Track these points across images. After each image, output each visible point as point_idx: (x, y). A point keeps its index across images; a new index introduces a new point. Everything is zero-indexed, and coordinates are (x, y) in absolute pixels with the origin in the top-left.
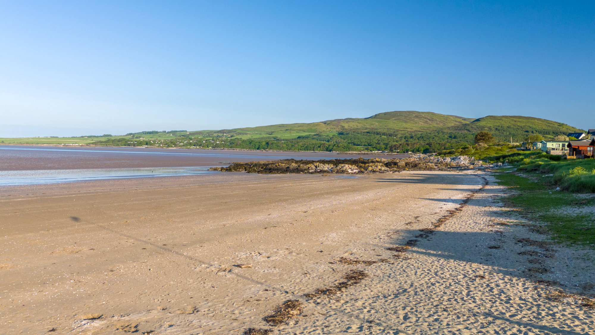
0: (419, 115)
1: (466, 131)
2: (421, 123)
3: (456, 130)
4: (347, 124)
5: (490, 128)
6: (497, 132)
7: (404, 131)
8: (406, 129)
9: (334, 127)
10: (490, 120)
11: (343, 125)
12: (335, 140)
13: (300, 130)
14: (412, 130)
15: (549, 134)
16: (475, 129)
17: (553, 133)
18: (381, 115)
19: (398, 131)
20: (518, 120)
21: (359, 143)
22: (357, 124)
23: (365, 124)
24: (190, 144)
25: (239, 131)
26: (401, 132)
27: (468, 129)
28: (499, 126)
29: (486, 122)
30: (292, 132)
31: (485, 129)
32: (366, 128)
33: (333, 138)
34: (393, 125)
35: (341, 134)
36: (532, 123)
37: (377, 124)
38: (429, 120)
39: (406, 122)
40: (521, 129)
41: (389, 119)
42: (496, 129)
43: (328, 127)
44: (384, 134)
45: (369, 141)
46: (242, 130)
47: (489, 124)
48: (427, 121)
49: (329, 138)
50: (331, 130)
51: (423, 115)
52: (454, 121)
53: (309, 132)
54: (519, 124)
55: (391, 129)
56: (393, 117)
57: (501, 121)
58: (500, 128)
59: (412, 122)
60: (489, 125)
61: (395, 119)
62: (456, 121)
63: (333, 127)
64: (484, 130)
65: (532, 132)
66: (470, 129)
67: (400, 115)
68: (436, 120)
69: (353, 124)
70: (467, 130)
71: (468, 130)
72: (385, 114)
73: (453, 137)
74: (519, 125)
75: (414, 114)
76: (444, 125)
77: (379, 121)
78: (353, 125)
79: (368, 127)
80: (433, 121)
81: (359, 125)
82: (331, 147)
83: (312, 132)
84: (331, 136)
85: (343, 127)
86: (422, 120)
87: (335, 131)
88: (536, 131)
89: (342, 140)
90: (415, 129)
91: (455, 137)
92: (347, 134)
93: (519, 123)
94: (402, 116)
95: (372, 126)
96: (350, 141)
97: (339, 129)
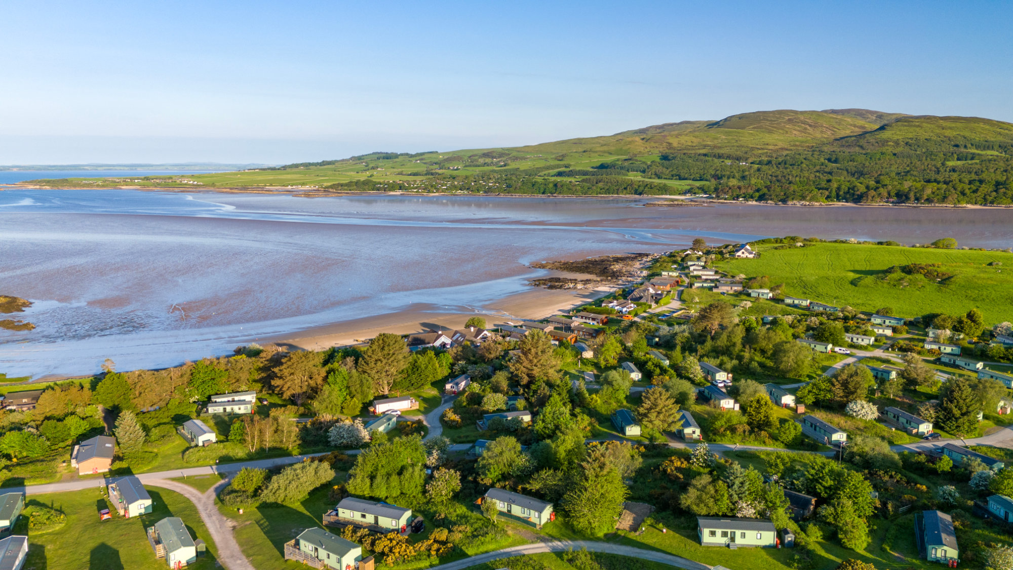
0: (795, 118)
1: (857, 148)
2: (795, 132)
3: (843, 146)
4: (677, 140)
5: (897, 143)
6: (907, 149)
7: (762, 149)
8: (767, 146)
9: (657, 145)
10: (902, 128)
11: (670, 141)
12: (654, 170)
13: (604, 152)
14: (777, 147)
15: (993, 149)
16: (873, 145)
17: (1000, 146)
18: (733, 119)
19: (752, 149)
20: (948, 124)
21: (686, 176)
22: (692, 138)
23: (705, 138)
24: (455, 187)
25: (515, 154)
26: (756, 152)
27: (861, 144)
28: (911, 139)
29: (894, 132)
30: (593, 155)
31: (889, 143)
32: (705, 146)
33: (651, 166)
34: (750, 138)
35: (665, 158)
36: (972, 130)
37: (724, 137)
38: (810, 126)
39: (770, 132)
40: (948, 142)
41: (743, 128)
42: (907, 144)
43: (647, 145)
44: (729, 157)
45: (702, 171)
46: (518, 151)
47: (897, 135)
48: (806, 129)
49: (646, 167)
50: (652, 150)
51: (802, 118)
52: (851, 125)
53: (618, 155)
54: (948, 133)
55: (743, 146)
56: (751, 124)
57: (918, 129)
58: (913, 141)
59: (781, 131)
60: (896, 137)
61: (754, 128)
62: (855, 126)
63: (654, 145)
64: (887, 145)
65: (965, 147)
66: (865, 145)
67: (764, 119)
68: (822, 126)
69: (686, 138)
70: (859, 146)
71: (862, 147)
72: (741, 117)
73: (833, 159)
74: (946, 134)
75: (788, 115)
76: (833, 134)
77: (726, 132)
78: (686, 140)
79: (709, 143)
80: (815, 127)
81: (694, 140)
82: (641, 189)
83: (622, 155)
84: (649, 163)
85: (670, 144)
86: (799, 126)
87: (657, 151)
88: (972, 145)
89: (665, 170)
90: (781, 145)
91: (836, 161)
92: (674, 158)
93: (949, 131)
94: (767, 120)
95: (716, 142)
96: (674, 173)
97: (663, 149)
